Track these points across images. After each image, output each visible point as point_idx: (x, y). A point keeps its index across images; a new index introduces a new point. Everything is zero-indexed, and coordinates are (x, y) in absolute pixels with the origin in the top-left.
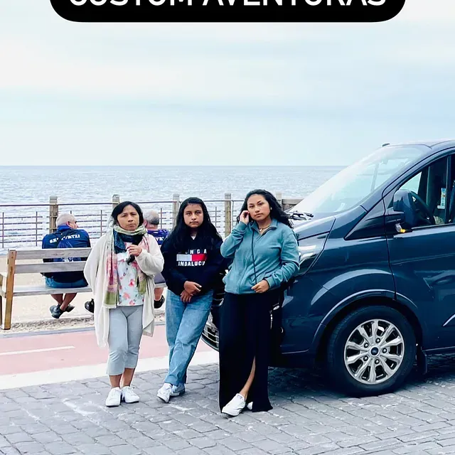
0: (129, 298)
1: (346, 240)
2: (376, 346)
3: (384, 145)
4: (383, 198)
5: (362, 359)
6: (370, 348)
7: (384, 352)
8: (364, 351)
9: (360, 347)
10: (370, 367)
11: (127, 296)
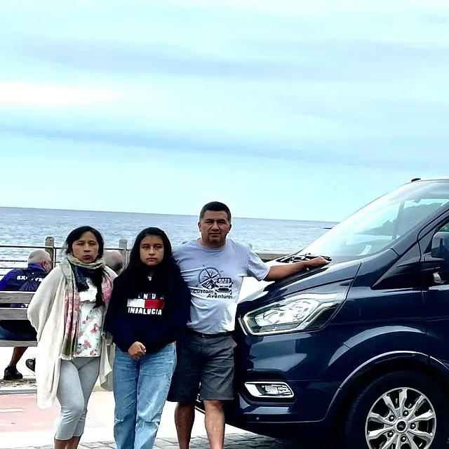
0: (90, 347)
1: (373, 289)
2: (404, 420)
3: (413, 181)
4: (418, 241)
5: (386, 435)
6: (396, 422)
7: (412, 428)
8: (390, 424)
9: (385, 420)
10: (394, 445)
11: (87, 344)
